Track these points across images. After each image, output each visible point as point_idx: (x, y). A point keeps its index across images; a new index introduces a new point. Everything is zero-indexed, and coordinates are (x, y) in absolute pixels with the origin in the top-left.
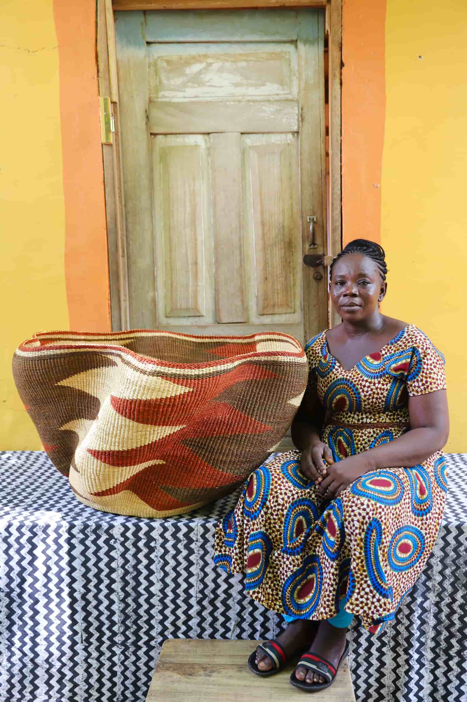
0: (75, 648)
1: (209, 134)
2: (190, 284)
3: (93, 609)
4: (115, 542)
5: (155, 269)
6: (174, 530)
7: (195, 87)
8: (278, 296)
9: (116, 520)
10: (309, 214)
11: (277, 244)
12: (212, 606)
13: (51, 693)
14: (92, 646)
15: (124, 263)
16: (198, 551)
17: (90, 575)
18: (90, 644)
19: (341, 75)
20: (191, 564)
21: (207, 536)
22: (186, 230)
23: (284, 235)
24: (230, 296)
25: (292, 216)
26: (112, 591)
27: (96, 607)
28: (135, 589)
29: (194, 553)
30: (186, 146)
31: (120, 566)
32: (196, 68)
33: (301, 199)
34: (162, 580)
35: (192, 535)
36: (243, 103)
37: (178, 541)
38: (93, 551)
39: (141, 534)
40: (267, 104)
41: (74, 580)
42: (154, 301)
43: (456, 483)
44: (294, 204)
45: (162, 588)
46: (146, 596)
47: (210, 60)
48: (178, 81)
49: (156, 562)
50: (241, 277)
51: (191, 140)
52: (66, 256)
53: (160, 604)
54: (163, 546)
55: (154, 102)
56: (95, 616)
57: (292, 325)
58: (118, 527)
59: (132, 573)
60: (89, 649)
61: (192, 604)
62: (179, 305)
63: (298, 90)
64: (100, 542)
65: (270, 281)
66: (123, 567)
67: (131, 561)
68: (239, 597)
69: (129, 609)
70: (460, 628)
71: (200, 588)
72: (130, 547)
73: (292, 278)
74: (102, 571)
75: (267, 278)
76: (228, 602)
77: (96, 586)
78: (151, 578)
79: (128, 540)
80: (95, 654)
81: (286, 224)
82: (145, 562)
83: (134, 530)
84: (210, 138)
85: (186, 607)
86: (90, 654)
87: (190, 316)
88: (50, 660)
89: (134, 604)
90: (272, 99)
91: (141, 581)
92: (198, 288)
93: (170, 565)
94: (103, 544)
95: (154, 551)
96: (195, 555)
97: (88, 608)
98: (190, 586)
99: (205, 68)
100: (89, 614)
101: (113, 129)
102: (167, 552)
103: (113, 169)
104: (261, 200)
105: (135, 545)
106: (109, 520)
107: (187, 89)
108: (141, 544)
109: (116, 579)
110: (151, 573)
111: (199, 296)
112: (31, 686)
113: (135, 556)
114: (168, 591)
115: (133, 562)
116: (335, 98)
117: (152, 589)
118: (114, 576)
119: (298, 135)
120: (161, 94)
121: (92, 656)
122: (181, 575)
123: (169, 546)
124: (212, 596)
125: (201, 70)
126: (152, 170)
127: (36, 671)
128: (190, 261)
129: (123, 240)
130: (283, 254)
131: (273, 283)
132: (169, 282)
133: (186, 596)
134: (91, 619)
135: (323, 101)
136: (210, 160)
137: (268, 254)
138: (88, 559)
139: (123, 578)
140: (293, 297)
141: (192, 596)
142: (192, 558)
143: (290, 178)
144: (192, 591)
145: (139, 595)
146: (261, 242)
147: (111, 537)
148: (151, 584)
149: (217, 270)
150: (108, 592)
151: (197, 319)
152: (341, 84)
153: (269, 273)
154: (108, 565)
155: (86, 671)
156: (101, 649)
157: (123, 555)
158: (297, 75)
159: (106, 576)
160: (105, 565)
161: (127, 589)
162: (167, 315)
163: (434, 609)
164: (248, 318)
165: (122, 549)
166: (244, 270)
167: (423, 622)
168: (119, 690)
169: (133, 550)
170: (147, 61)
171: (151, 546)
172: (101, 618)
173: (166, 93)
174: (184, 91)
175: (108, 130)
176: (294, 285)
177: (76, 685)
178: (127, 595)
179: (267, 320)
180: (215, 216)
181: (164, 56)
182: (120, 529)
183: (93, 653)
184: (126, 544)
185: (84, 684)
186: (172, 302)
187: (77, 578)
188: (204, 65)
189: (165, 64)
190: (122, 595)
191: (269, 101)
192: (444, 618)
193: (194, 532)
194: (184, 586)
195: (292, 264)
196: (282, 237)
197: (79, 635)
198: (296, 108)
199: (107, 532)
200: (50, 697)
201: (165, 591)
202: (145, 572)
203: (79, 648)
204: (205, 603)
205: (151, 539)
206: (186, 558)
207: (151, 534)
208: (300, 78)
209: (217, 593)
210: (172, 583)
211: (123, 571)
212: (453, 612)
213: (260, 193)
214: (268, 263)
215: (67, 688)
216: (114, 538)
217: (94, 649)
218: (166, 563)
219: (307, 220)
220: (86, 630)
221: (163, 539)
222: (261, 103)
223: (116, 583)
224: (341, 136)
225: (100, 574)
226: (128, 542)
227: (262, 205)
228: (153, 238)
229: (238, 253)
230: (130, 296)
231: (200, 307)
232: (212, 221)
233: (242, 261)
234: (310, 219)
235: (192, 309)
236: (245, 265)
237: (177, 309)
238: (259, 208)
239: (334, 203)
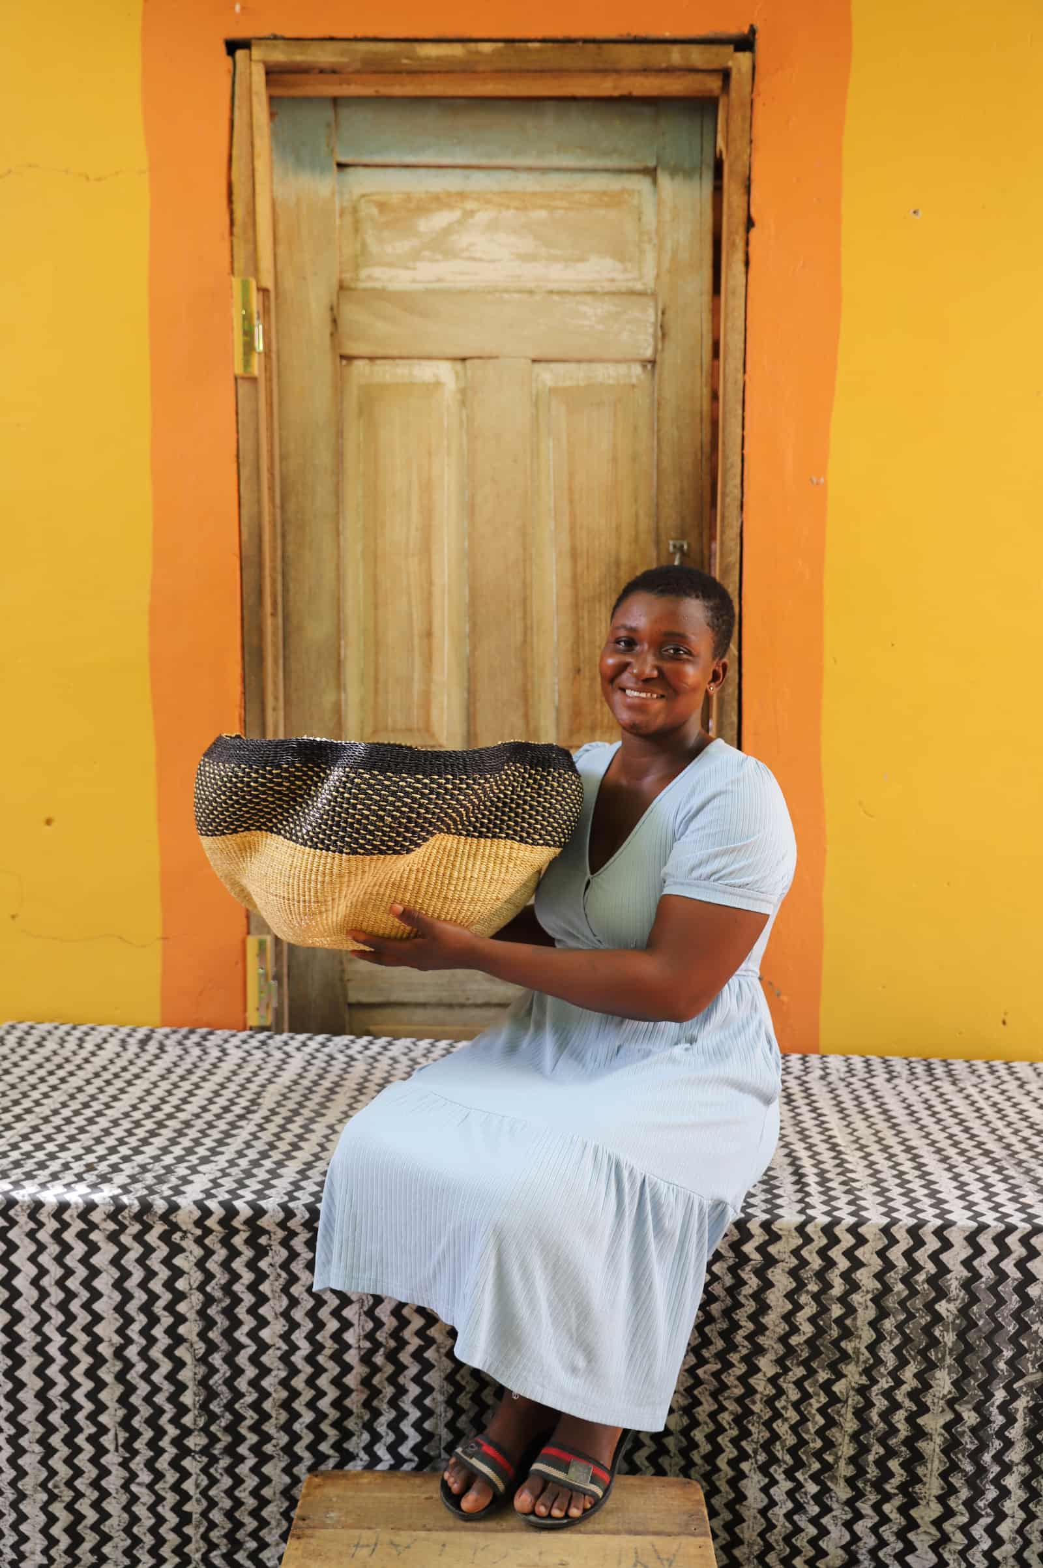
0: (103, 1461)
1: (464, 360)
2: (416, 677)
3: (138, 1379)
4: (182, 1238)
5: (343, 643)
6: (307, 1215)
7: (437, 261)
9: (184, 1193)
10: (673, 534)
13: (53, 1552)
14: (138, 1459)
15: (275, 628)
17: (132, 1308)
18: (135, 1453)
19: (747, 244)
22: (410, 560)
23: (618, 579)
24: (500, 704)
25: (636, 539)
26: (178, 1340)
27: (146, 1376)
28: (227, 1334)
30: (413, 384)
31: (195, 1286)
32: (441, 219)
33: (658, 505)
34: (286, 1315)
36: (538, 298)
38: (137, 1255)
39: (237, 1223)
40: (589, 299)
41: (97, 1318)
42: (338, 711)
43: (922, 1128)
44: (641, 513)
45: (285, 1332)
46: (252, 1349)
47: (470, 205)
48: (402, 246)
49: (272, 1278)
50: (524, 665)
51: (425, 372)
52: (153, 610)
53: (281, 1366)
54: (285, 1243)
55: (349, 289)
56: (144, 1394)
58: (188, 1209)
59: (220, 1301)
60: (133, 1465)
61: (351, 1363)
62: (390, 720)
63: (655, 272)
64: (152, 1238)
65: (587, 674)
66: (201, 1288)
67: (218, 1276)
69: (216, 1377)
70: (907, 1437)
71: (368, 1330)
72: (216, 1246)
74: (158, 1297)
75: (578, 671)
76: (426, 1379)
77: (145, 1332)
78: (263, 1311)
79: (211, 1234)
80: (145, 1477)
81: (624, 557)
82: (248, 1277)
83: (222, 1215)
84: (465, 368)
85: (338, 1370)
86: (133, 1476)
88: (50, 1485)
89: (226, 1367)
90: (599, 289)
91: (241, 1317)
92: (434, 688)
93: (301, 1283)
94: (158, 1241)
95: (267, 1254)
97: (128, 1377)
98: (346, 1325)
99: (459, 222)
100: (130, 1389)
101: (260, 345)
102: (293, 1255)
103: (257, 430)
104: (571, 502)
105: (225, 1243)
106: (170, 1192)
107: (419, 265)
108: (237, 1241)
109: (188, 1315)
110: (262, 1299)
111: (434, 703)
112: (13, 1533)
113: (226, 1264)
114: (299, 1337)
115: (222, 1278)
116: (734, 293)
117: (265, 1334)
118: (182, 1308)
119: (653, 367)
120: (364, 273)
121: (138, 1480)
122: (325, 1303)
123: (298, 1243)
125: (450, 225)
126: (340, 434)
127: (21, 1506)
128: (418, 626)
129: (274, 582)
132: (372, 672)
133: (336, 1345)
134: (135, 1400)
135: (706, 298)
136: (464, 413)
137: (583, 618)
138: (126, 1274)
139: (202, 1313)
141: (348, 1348)
143: (634, 458)
144: (349, 1337)
145: (238, 1347)
146: (568, 593)
147: (175, 1227)
148: (263, 1323)
149: (474, 649)
150: (170, 1342)
152: (747, 263)
153: (583, 660)
154: (169, 1285)
155: (127, 1508)
156: (158, 1465)
157: (200, 1264)
158: (655, 241)
159: (165, 1308)
160: (164, 1285)
161: (210, 1334)
163: (855, 1400)
165: (198, 1252)
166: (532, 650)
167: (831, 1423)
168: (197, 1550)
169: (222, 1254)
170: (337, 207)
171: (260, 1245)
172: (155, 1399)
173: (377, 272)
174: (415, 269)
175: (249, 347)
177: (106, 1538)
178: (212, 1348)
180: (470, 536)
181: (372, 194)
182: (191, 1212)
183: (139, 1473)
184: (207, 1241)
185: (123, 1536)
186: (375, 716)
187: (104, 1315)
188: (456, 215)
189: (375, 211)
190: (200, 1348)
191: (592, 293)
192: (875, 1417)
194: (333, 1325)
196: (614, 583)
197: (111, 1435)
198: (651, 311)
199: (164, 1217)
200: (52, 1560)
201: (293, 1337)
202: (249, 1299)
203: (111, 1460)
205: (258, 1231)
207: (259, 1222)
208: (660, 249)
210: (307, 1320)
211: (201, 1297)
212: (895, 1406)
213: (570, 489)
214: (585, 638)
215: (87, 1546)
216: (180, 1229)
217: (142, 1466)
218: (294, 1279)
219: (668, 549)
220: (125, 1424)
221: (284, 1230)
222: (578, 298)
223: (187, 1324)
224: (745, 372)
225: (153, 1305)
226: (211, 1237)
227: (573, 514)
228: (339, 578)
229: (519, 615)
230: (287, 701)
231: (436, 727)
232: (466, 544)
233: (527, 631)
234: (675, 546)
235: (419, 730)
236: (535, 638)
237: (386, 729)
238: (566, 520)
239: (727, 514)
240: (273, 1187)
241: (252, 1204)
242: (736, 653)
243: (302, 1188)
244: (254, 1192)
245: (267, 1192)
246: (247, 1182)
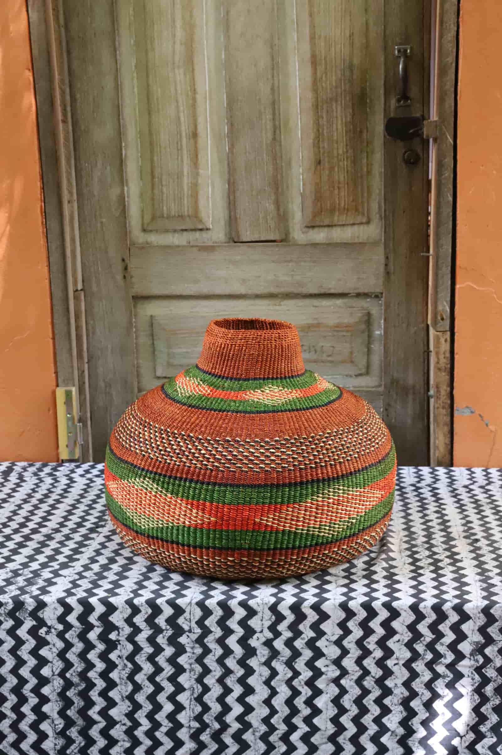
2: (185, 173)
3: (9, 748)
4: (47, 633)
5: (123, 144)
6: (150, 611)
8: (339, 192)
9: (49, 592)
10: (398, 40)
11: (339, 99)
12: (217, 742)
15: (66, 132)
16: (193, 648)
20: (180, 670)
21: (207, 623)
22: (177, 71)
23: (351, 81)
24: (254, 193)
25: (367, 46)
26: (42, 717)
27: (16, 745)
28: (83, 712)
29: (186, 652)
31: (56, 673)
33: (385, 13)
34: (130, 698)
35: (181, 621)
37: (158, 630)
38: (10, 647)
39: (93, 619)
42: (122, 201)
44: (371, 22)
45: (130, 711)
46: (103, 724)
49: (120, 667)
50: (274, 158)
53: (126, 738)
54: (131, 639)
57: (362, 244)
58: (53, 607)
59: (78, 685)
61: (183, 739)
62: (165, 208)
64: (22, 632)
65: (327, 165)
66: (62, 674)
67: (76, 665)
68: (264, 728)
69: (72, 747)
71: (197, 713)
72: (75, 641)
73: (365, 160)
74: (26, 682)
75: (319, 163)
76: (244, 737)
77: (16, 709)
78: (111, 694)
79: (71, 629)
81: (356, 61)
82: (100, 666)
83: (80, 612)
85: (172, 744)
87: (186, 230)
89: (80, 738)
91: (94, 698)
92: (200, 181)
93: (143, 672)
94: (27, 635)
95: (116, 648)
96: (188, 654)
98: (179, 708)
102: (138, 649)
104: (311, 15)
105: (82, 636)
106: (38, 592)
108: (92, 636)
109: (50, 697)
110: (111, 685)
111: (201, 193)
113: (82, 656)
114: (141, 716)
115: (79, 666)
117: (113, 712)
118: (46, 690)
122: (162, 689)
123: (141, 638)
124: (217, 726)
128: (185, 128)
130: (349, 118)
131: (331, 169)
132: (149, 170)
133: (171, 725)
137: (323, 118)
139: (62, 695)
140: (365, 195)
141: (181, 726)
142: (182, 660)
144: (182, 717)
145: (91, 722)
146: (310, 95)
147: (41, 623)
148: (112, 703)
149: (232, 146)
150: (36, 718)
151: (198, 234)
153: (324, 153)
154: (35, 672)
157: (62, 655)
159: (32, 691)
160: (31, 672)
161: (69, 712)
162: (145, 226)
164: (287, 234)
165: (60, 645)
166: (280, 145)
169: (79, 646)
171: (111, 640)
176: (369, 172)
178: (70, 723)
179: (320, 236)
180: (227, 48)
182: (55, 609)
184: (67, 636)
186: (153, 205)
190: (60, 723)
193: (185, 615)
194: (168, 707)
195: (365, 135)
196: (348, 86)
199: (34, 614)
201: (136, 716)
202: (100, 684)
204: (205, 737)
205: (109, 627)
206: (172, 661)
207: (110, 618)
209: (225, 721)
210: (148, 702)
211: (62, 682)
214: (323, 134)
216: (45, 625)
218: (137, 669)
219: (393, 53)
221: (130, 627)
223: (50, 704)
225: (22, 688)
226: (70, 632)
227: (313, 26)
228: (118, 88)
229: (269, 116)
230: (79, 194)
231: (203, 214)
232: (223, 56)
233: (276, 129)
234: (399, 51)
235: (189, 216)
236: (282, 137)
237: (163, 217)
238: (307, 31)
239: (445, 19)
240: (122, 586)
241: (104, 601)
242: (452, 142)
243: (146, 587)
244: (106, 591)
245: (116, 591)
246: (100, 583)
